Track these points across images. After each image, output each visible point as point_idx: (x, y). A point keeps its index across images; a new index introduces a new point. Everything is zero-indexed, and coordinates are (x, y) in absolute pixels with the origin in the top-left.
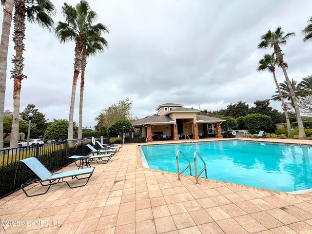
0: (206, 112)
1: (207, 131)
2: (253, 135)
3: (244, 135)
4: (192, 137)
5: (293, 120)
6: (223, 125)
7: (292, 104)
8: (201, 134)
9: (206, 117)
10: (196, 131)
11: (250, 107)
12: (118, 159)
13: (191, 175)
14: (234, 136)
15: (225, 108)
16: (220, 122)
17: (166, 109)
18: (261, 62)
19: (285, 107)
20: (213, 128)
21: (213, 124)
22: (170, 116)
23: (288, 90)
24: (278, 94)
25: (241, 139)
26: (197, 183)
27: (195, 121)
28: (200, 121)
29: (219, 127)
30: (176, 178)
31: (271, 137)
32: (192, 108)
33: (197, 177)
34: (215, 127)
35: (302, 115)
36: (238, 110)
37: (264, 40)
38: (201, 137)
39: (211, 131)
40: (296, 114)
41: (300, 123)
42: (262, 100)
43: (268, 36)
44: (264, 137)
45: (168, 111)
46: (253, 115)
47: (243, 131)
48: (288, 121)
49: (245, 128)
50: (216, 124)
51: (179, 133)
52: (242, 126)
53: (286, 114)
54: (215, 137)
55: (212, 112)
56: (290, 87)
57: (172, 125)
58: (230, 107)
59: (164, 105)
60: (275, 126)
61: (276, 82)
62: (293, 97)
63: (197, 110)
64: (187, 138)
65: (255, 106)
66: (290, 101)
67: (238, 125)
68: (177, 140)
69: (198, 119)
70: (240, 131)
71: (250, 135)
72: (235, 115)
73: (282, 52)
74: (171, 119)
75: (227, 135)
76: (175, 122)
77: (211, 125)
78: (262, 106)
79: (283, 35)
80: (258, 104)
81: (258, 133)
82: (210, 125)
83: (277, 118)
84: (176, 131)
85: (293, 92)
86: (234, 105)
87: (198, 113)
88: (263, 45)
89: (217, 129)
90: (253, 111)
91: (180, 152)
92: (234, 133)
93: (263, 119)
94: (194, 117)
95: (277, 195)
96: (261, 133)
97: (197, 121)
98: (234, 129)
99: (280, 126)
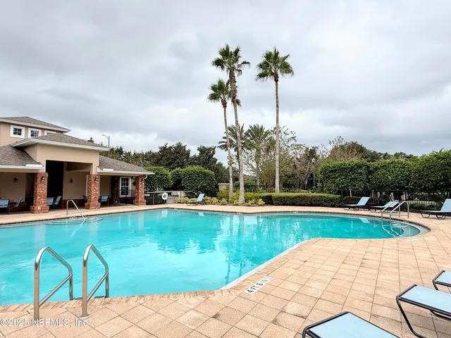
0: (120, 151)
1: (118, 191)
2: (190, 200)
3: (179, 199)
4: (82, 204)
5: (236, 179)
6: (150, 182)
7: (238, 157)
8: (105, 198)
9: (119, 163)
10: (95, 191)
11: (191, 155)
13: (72, 299)
14: (164, 202)
15: (156, 150)
16: (144, 176)
17: (18, 132)
18: (214, 88)
19: (230, 157)
20: (130, 186)
21: (132, 177)
22: (29, 151)
23: (236, 137)
24: (225, 140)
25: (175, 205)
26: (85, 314)
27: (95, 170)
28: (105, 170)
29: (142, 185)
31: (212, 203)
32: (91, 141)
33: (85, 301)
34: (134, 184)
35: (244, 172)
36: (172, 156)
37: (220, 57)
38: (104, 204)
39: (125, 191)
40: (239, 171)
41: (242, 184)
42: (207, 146)
43: (225, 53)
44: (204, 202)
45: (25, 137)
46: (196, 168)
47: (179, 193)
48: (231, 181)
49: (182, 189)
50: (136, 179)
51: (49, 195)
52: (177, 186)
53: (231, 171)
54: (132, 203)
55: (132, 154)
56: (238, 134)
57: (32, 177)
58: (164, 149)
59: (12, 119)
60: (217, 187)
61: (226, 123)
62: (240, 149)
63: (101, 146)
64: (71, 206)
65: (198, 153)
66: (236, 153)
67: (172, 183)
68: (43, 211)
69: (101, 165)
70: (174, 193)
71: (187, 199)
72: (170, 164)
73: (237, 84)
74: (32, 160)
75: (154, 200)
76: (41, 168)
77: (127, 180)
78: (206, 155)
79: (240, 61)
80: (202, 150)
81: (197, 197)
82: (126, 179)
83: (221, 174)
84: (42, 189)
85: (240, 142)
86: (171, 147)
87: (101, 153)
88: (218, 63)
89: (138, 188)
90: (195, 161)
92: (165, 195)
93: (205, 174)
94: (94, 160)
95: (212, 297)
96: (201, 197)
97: (99, 170)
98: (166, 189)
99: (222, 187)
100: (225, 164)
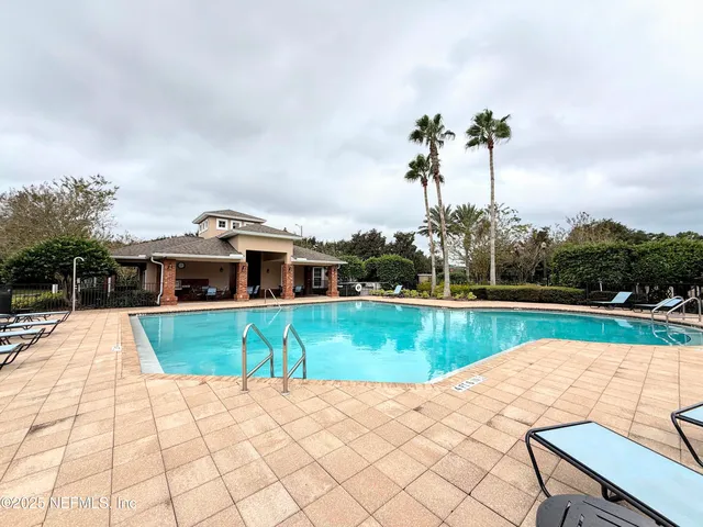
0: (313, 241)
1: (311, 282)
2: (386, 293)
3: (374, 291)
4: (278, 293)
5: (440, 270)
6: (342, 271)
7: (442, 243)
8: (299, 289)
9: (312, 252)
10: (289, 281)
11: (387, 242)
12: (47, 359)
13: (273, 376)
14: (358, 294)
15: (349, 239)
16: (337, 265)
17: (222, 224)
18: (411, 165)
19: (433, 245)
20: (323, 277)
21: (325, 267)
22: (232, 242)
23: (440, 221)
24: (426, 225)
25: (370, 297)
26: (286, 391)
27: (290, 260)
28: (299, 260)
29: (335, 275)
30: (238, 388)
31: (410, 296)
32: (285, 230)
33: (285, 379)
34: (327, 274)
35: (450, 262)
36: (368, 244)
37: (418, 128)
38: (298, 295)
39: (318, 282)
40: (443, 260)
41: (447, 274)
42: (405, 231)
43: (424, 122)
44: (401, 295)
45: (228, 229)
46: (392, 256)
47: (373, 284)
48: (434, 271)
49: (377, 280)
50: (329, 268)
51: (249, 285)
52: (372, 277)
53: (433, 259)
54: (325, 295)
55: (324, 243)
56: (442, 216)
57: (235, 265)
58: (357, 237)
59: (217, 212)
60: (417, 278)
61: (427, 204)
62: (444, 233)
63: (295, 235)
64: (269, 296)
65: (394, 240)
66: (439, 240)
67: (366, 273)
68: (244, 299)
69: (295, 254)
70: (368, 284)
71: (383, 291)
72: (363, 253)
73: (439, 157)
74: (234, 250)
75: (347, 291)
76: (242, 257)
77: (320, 270)
78: (404, 241)
79: (443, 132)
80: (399, 237)
81: (394, 289)
82: (318, 269)
83: (421, 264)
84: (243, 278)
85: (444, 225)
86: (364, 235)
87: (296, 243)
88: (417, 136)
89: (330, 278)
90: (391, 249)
91: (253, 326)
92: (358, 287)
93: (402, 263)
94: (288, 249)
96: (399, 289)
97: (293, 260)
98: (359, 280)
99: (423, 278)
100: (427, 253)
